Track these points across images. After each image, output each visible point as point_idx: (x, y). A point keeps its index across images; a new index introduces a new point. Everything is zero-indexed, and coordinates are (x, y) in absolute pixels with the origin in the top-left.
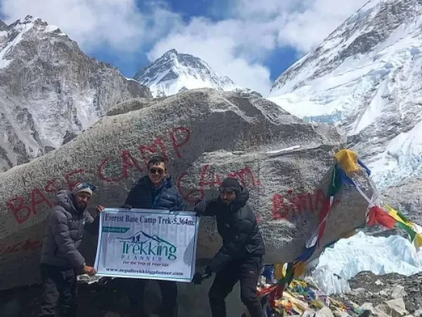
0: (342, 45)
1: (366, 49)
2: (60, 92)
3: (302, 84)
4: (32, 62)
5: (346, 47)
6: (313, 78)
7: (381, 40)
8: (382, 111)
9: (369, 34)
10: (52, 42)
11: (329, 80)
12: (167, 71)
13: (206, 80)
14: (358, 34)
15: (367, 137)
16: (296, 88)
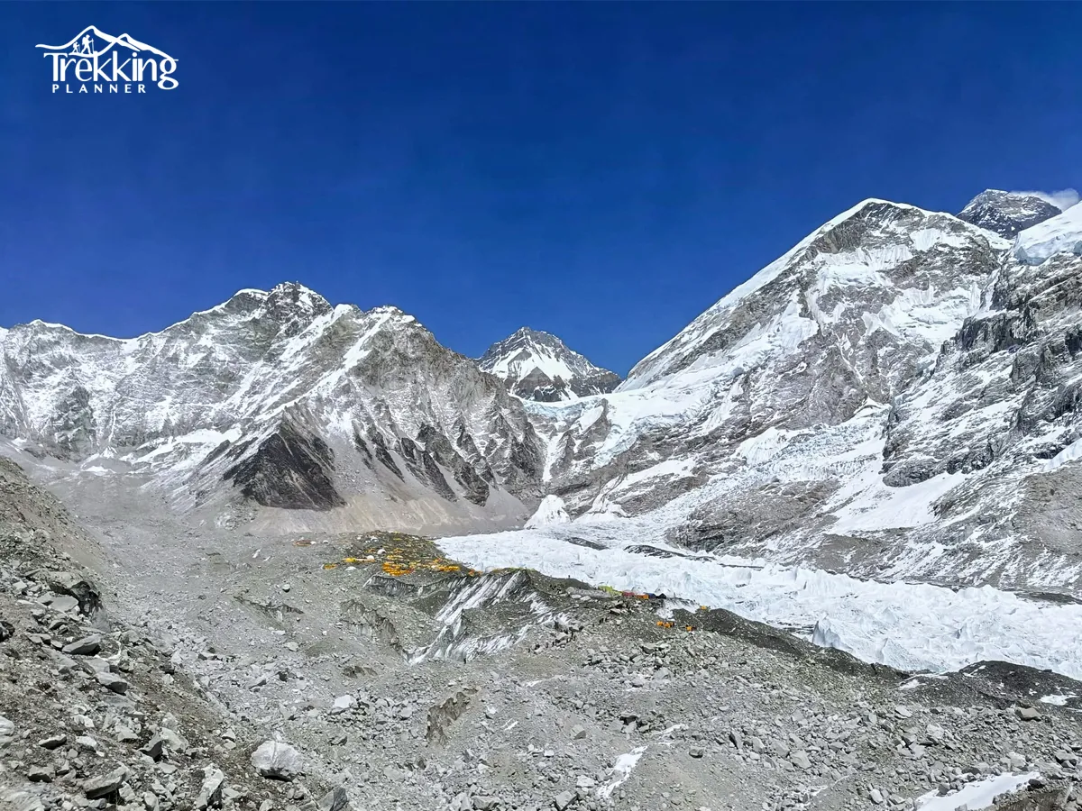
0: (698, 340)
1: (723, 345)
2: (415, 383)
3: (656, 378)
4: (389, 353)
5: (702, 343)
6: (667, 374)
7: (737, 338)
8: (731, 414)
9: (726, 331)
10: (409, 333)
11: (684, 377)
12: (520, 350)
13: (561, 360)
14: (715, 330)
15: (717, 438)
16: (650, 382)
